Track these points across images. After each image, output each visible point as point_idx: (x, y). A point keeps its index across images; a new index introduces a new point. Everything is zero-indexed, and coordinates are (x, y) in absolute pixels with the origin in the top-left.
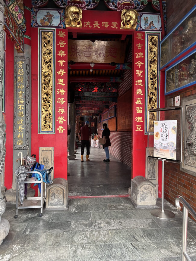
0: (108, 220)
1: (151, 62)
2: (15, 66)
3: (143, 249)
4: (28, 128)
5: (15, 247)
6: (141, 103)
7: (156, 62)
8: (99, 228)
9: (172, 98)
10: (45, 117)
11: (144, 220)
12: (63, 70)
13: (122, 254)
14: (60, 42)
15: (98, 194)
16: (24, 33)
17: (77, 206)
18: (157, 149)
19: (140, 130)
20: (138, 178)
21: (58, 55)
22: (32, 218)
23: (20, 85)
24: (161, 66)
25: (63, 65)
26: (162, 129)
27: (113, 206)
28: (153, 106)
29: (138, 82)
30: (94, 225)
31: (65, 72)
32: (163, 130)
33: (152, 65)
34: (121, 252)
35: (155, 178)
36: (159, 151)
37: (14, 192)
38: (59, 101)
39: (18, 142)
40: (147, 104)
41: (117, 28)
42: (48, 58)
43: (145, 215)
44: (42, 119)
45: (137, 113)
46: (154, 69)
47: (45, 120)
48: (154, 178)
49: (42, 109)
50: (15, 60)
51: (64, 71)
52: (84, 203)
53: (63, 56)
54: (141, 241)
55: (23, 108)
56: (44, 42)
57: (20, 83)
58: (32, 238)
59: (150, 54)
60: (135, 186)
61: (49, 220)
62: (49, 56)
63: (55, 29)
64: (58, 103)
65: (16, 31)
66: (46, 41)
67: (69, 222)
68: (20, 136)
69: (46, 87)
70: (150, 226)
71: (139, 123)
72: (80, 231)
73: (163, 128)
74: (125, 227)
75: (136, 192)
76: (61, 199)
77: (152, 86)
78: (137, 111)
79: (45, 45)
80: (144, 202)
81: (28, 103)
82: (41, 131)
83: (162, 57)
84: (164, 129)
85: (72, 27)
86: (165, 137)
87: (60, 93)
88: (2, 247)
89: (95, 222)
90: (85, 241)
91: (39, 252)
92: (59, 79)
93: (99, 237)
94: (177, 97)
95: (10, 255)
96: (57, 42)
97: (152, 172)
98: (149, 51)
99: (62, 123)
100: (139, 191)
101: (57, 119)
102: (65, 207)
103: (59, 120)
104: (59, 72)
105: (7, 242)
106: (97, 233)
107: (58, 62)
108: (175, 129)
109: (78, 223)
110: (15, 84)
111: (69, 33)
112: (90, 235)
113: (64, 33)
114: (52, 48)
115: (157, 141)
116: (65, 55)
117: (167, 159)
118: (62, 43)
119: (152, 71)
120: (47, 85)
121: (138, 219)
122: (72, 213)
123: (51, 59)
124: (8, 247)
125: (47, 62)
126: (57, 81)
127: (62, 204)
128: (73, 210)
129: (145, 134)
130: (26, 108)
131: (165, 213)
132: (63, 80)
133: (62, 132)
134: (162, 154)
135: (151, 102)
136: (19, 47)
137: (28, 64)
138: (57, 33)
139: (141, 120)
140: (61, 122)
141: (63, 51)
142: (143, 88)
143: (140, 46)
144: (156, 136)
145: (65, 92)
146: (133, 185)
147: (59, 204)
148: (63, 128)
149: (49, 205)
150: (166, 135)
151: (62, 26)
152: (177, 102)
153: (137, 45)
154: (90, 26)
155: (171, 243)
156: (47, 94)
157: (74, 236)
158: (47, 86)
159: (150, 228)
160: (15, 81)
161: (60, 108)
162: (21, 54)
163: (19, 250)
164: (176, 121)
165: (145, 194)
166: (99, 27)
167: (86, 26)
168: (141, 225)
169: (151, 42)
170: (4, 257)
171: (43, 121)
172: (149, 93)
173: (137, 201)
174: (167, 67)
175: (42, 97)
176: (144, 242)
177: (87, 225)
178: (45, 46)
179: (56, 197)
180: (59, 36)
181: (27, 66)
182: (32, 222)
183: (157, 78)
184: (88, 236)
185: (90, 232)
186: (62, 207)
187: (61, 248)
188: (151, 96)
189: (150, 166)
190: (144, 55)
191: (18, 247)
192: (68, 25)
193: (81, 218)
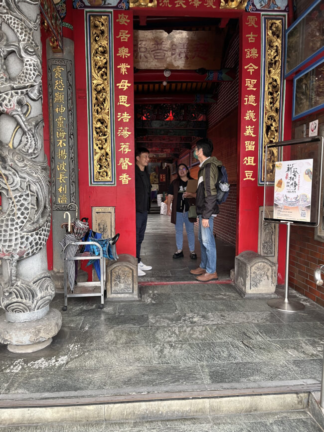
0: (204, 313)
1: (271, 65)
2: (49, 74)
3: (261, 348)
4: (74, 176)
5: (72, 346)
6: (253, 134)
7: (279, 65)
8: (192, 323)
9: (305, 125)
10: (99, 159)
11: (258, 313)
12: (127, 81)
13: (230, 355)
14: (120, 33)
15: (183, 279)
16: (62, 19)
17: (154, 295)
18: (279, 206)
19: (250, 178)
20: (247, 254)
21: (118, 55)
22: (89, 310)
23: (59, 107)
24: (287, 72)
25: (127, 73)
26: (287, 175)
27: (209, 295)
28: (272, 139)
29: (248, 100)
30: (183, 320)
31: (129, 85)
32: (289, 176)
33: (271, 69)
34: (229, 352)
35: (273, 255)
36: (282, 210)
37: (57, 274)
38: (121, 132)
39: (59, 199)
40: (263, 135)
41: (214, 7)
42: (101, 60)
43: (260, 306)
44: (95, 162)
45: (247, 150)
46: (276, 77)
47: (99, 164)
48: (272, 253)
49: (95, 146)
50: (50, 66)
51: (128, 83)
52: (163, 292)
53: (127, 57)
54: (256, 338)
55: (65, 145)
56: (94, 33)
57: (59, 103)
58: (94, 335)
59: (270, 51)
60: (243, 266)
61: (115, 313)
62: (102, 58)
63: (112, 10)
64: (119, 135)
65: (53, 15)
66: (98, 32)
67: (146, 316)
68: (62, 189)
69: (100, 110)
70: (267, 320)
71: (250, 168)
72: (163, 326)
73: (289, 172)
74: (230, 321)
75: (244, 273)
76: (130, 284)
77: (272, 105)
78: (247, 147)
79: (97, 38)
80: (256, 289)
81: (72, 136)
82: (94, 182)
83: (289, 56)
84: (291, 175)
85: (141, 7)
86: (292, 188)
87: (122, 119)
88: (54, 347)
89: (185, 315)
90: (173, 339)
91: (109, 352)
92: (120, 97)
93: (193, 334)
94: (313, 122)
95: (66, 356)
96: (116, 33)
97: (268, 244)
98: (268, 46)
99: (126, 169)
100: (249, 272)
101: (118, 162)
102: (136, 296)
103: (121, 163)
104: (120, 84)
105: (59, 340)
106: (189, 329)
107: (118, 67)
108: (310, 173)
109: (159, 316)
110: (51, 105)
111: (135, 17)
112: (179, 331)
113: (127, 16)
114: (107, 44)
115: (279, 194)
116: (129, 55)
117: (295, 222)
118: (124, 35)
119: (271, 80)
120: (102, 106)
121: (249, 312)
122: (148, 305)
123: (106, 63)
124: (62, 346)
125: (100, 68)
126: (117, 100)
127: (131, 291)
128: (149, 300)
129: (259, 184)
130: (70, 144)
131: (290, 303)
132: (126, 97)
133: (127, 183)
134: (287, 213)
135: (269, 133)
136: (56, 44)
137: (70, 72)
138: (116, 17)
139: (252, 162)
140: (125, 167)
141: (126, 48)
142: (256, 109)
143: (253, 37)
144: (277, 185)
145: (129, 117)
146: (239, 264)
147: (127, 292)
148: (128, 176)
149: (112, 293)
150: (294, 184)
151: (124, 5)
152: (313, 131)
153: (247, 36)
154: (170, 4)
155: (301, 341)
156: (102, 121)
157: (155, 332)
158: (101, 108)
159: (268, 323)
160: (51, 100)
161: (123, 144)
162: (59, 55)
163: (78, 350)
164: (311, 161)
165: (258, 277)
166: (184, 6)
167: (163, 4)
168: (253, 320)
169: (271, 31)
170: (60, 359)
171: (96, 165)
172: (266, 118)
173: (245, 288)
174: (298, 72)
175: (94, 126)
176: (260, 340)
177: (172, 319)
178: (96, 41)
179: (122, 281)
180: (119, 22)
181: (69, 75)
182: (89, 315)
183: (279, 92)
184: (177, 333)
185: (179, 327)
186: (131, 296)
187: (141, 347)
188: (270, 122)
189: (266, 235)
190: (259, 52)
191: (77, 346)
192: (134, 3)
193: (162, 311)
